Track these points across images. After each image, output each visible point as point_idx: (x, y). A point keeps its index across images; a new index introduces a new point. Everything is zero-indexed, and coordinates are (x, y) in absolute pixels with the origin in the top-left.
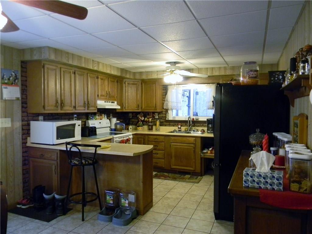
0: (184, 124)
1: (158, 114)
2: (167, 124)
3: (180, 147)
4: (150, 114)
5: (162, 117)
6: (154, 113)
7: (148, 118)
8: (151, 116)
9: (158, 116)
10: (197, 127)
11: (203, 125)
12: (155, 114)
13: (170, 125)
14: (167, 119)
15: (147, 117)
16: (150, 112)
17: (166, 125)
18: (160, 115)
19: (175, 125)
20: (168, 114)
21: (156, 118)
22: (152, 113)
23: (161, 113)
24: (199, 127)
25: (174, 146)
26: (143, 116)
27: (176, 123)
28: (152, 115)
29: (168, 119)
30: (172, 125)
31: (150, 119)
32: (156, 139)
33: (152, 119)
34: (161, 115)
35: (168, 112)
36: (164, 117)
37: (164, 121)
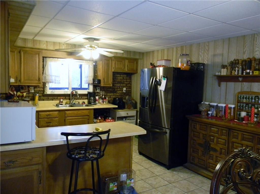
0: (64, 98)
1: (34, 88)
2: (45, 98)
3: (75, 120)
4: (24, 88)
5: (39, 91)
6: (29, 87)
7: (22, 93)
8: (26, 91)
9: (34, 90)
10: (76, 100)
11: (82, 98)
12: (31, 87)
13: (48, 99)
14: (45, 93)
15: (21, 91)
16: (25, 86)
17: (43, 100)
18: (36, 89)
19: (54, 99)
20: (46, 87)
21: (31, 93)
22: (27, 87)
23: (38, 87)
24: (78, 100)
25: (69, 120)
26: (15, 90)
27: (56, 97)
28: (27, 89)
29: (47, 93)
30: (51, 99)
31: (25, 94)
32: (49, 115)
33: (27, 94)
34: (38, 89)
35: (45, 85)
36: (41, 91)
37: (41, 96)
